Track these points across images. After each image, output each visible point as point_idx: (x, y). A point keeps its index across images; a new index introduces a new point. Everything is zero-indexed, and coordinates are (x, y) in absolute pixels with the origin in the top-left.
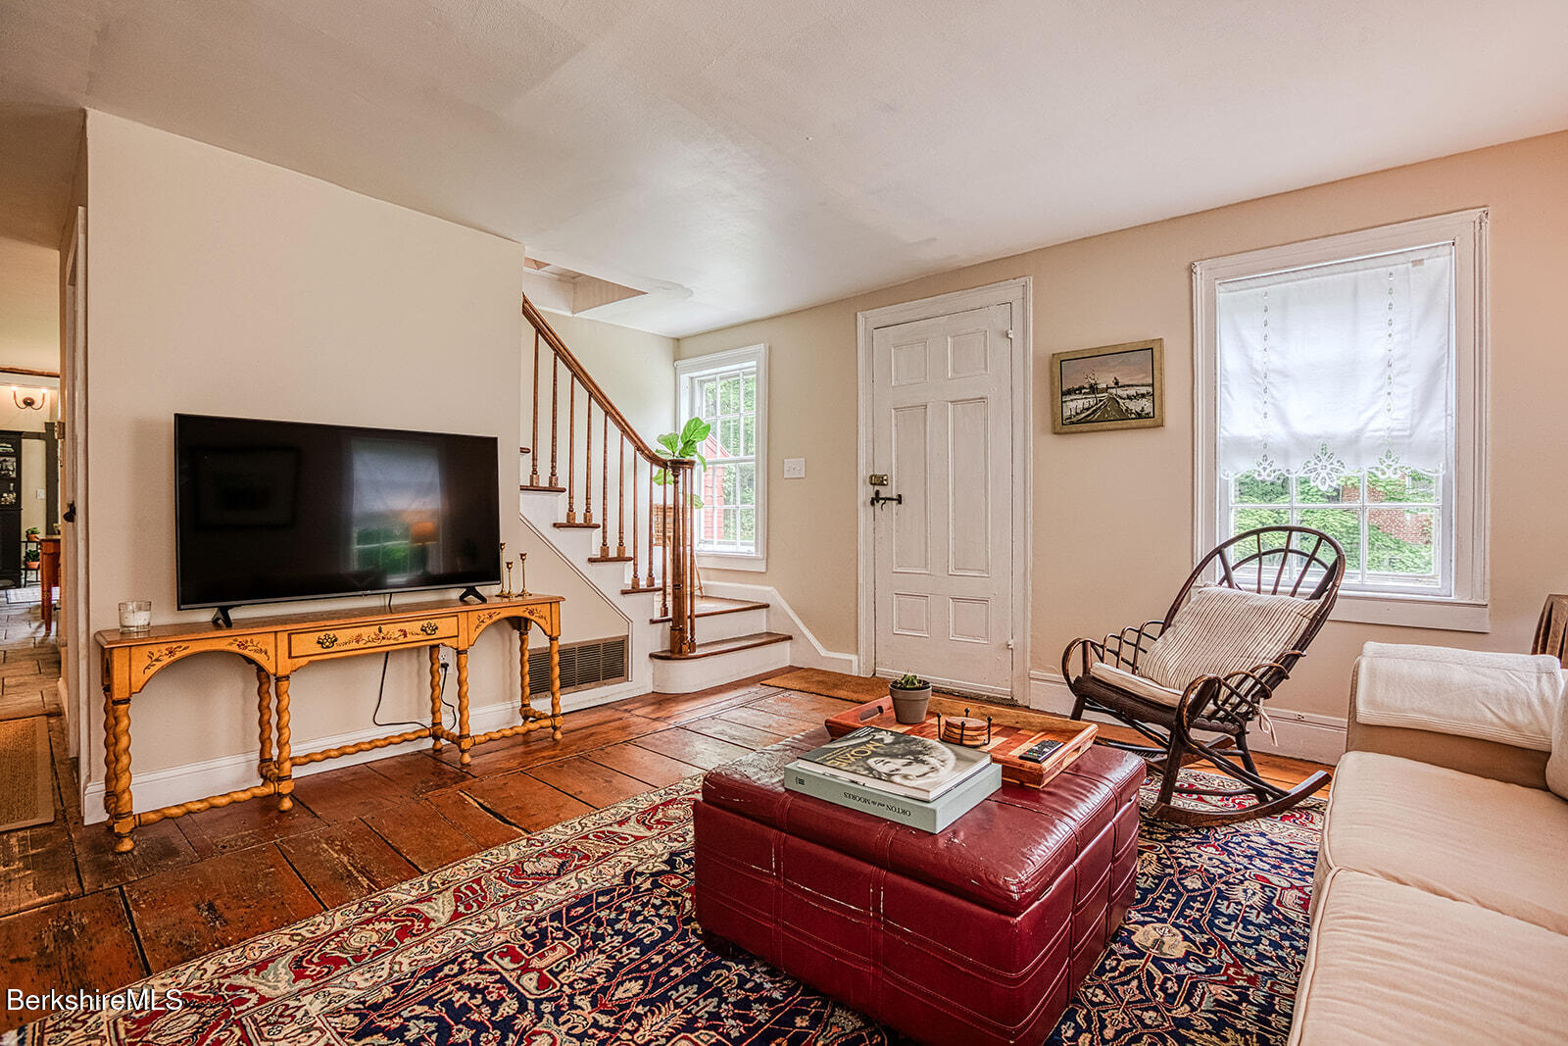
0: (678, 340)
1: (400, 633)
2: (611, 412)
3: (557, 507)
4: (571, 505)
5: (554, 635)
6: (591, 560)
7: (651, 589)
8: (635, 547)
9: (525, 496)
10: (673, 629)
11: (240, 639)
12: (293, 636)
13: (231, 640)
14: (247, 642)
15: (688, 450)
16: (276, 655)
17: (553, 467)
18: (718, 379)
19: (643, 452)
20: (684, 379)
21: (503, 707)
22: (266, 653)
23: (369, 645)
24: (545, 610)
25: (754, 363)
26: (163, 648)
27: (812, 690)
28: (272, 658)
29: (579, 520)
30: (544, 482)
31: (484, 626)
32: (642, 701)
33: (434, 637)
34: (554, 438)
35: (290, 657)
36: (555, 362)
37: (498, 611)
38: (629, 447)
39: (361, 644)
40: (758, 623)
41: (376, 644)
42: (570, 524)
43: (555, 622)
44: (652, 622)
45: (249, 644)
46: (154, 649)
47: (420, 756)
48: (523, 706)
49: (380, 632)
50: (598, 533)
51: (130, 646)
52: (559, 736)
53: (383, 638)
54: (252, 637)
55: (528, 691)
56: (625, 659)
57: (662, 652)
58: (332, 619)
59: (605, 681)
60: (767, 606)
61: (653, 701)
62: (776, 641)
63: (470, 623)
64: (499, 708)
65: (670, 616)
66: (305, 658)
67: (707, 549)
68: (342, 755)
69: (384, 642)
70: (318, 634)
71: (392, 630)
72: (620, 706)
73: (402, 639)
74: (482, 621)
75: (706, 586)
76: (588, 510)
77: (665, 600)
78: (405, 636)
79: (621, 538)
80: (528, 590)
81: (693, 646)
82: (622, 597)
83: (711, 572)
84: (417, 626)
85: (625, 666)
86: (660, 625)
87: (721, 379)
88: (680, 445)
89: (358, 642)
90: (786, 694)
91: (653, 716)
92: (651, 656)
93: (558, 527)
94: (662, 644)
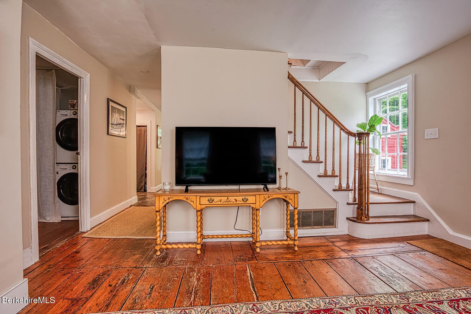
0: (367, 83)
1: (234, 200)
2: (328, 114)
3: (305, 154)
4: (310, 153)
5: (296, 207)
6: (319, 176)
7: (348, 189)
8: (340, 171)
9: (290, 150)
10: (358, 208)
11: (186, 197)
12: (201, 198)
13: (184, 197)
14: (188, 198)
15: (372, 129)
16: (196, 203)
17: (303, 138)
18: (388, 97)
19: (344, 131)
20: (371, 99)
21: (280, 231)
22: (193, 202)
23: (224, 203)
24: (292, 196)
25: (406, 85)
26: (167, 197)
27: (440, 254)
28: (195, 204)
29: (314, 159)
30: (299, 144)
31: (266, 200)
32: (341, 238)
33: (247, 203)
34: (303, 127)
35: (200, 204)
36: (303, 97)
37: (272, 195)
38: (337, 129)
39: (221, 203)
40: (409, 210)
41: (226, 203)
42: (310, 161)
43: (296, 202)
44: (348, 204)
45: (189, 198)
46: (165, 197)
47: (247, 243)
48: (287, 232)
49: (228, 199)
50: (322, 165)
51: (159, 196)
52: (296, 248)
53: (229, 201)
54: (190, 197)
55: (289, 226)
56: (335, 219)
57: (353, 218)
58: (212, 193)
59: (325, 226)
60: (414, 202)
61: (346, 239)
62: (418, 221)
63: (261, 199)
64: (278, 231)
65: (357, 202)
66: (204, 205)
67: (382, 172)
68: (223, 238)
69: (229, 203)
70: (208, 198)
71: (232, 199)
72: (331, 238)
73: (235, 202)
74: (265, 199)
75: (381, 189)
76: (318, 155)
77: (355, 195)
78: (236, 201)
79: (333, 167)
80: (288, 187)
81: (368, 217)
82: (334, 192)
83: (384, 183)
84: (240, 198)
85: (335, 221)
86: (352, 206)
87: (389, 97)
88: (368, 127)
89: (220, 202)
90: (423, 253)
91: (343, 248)
92: (347, 219)
93: (305, 162)
94: (353, 214)
